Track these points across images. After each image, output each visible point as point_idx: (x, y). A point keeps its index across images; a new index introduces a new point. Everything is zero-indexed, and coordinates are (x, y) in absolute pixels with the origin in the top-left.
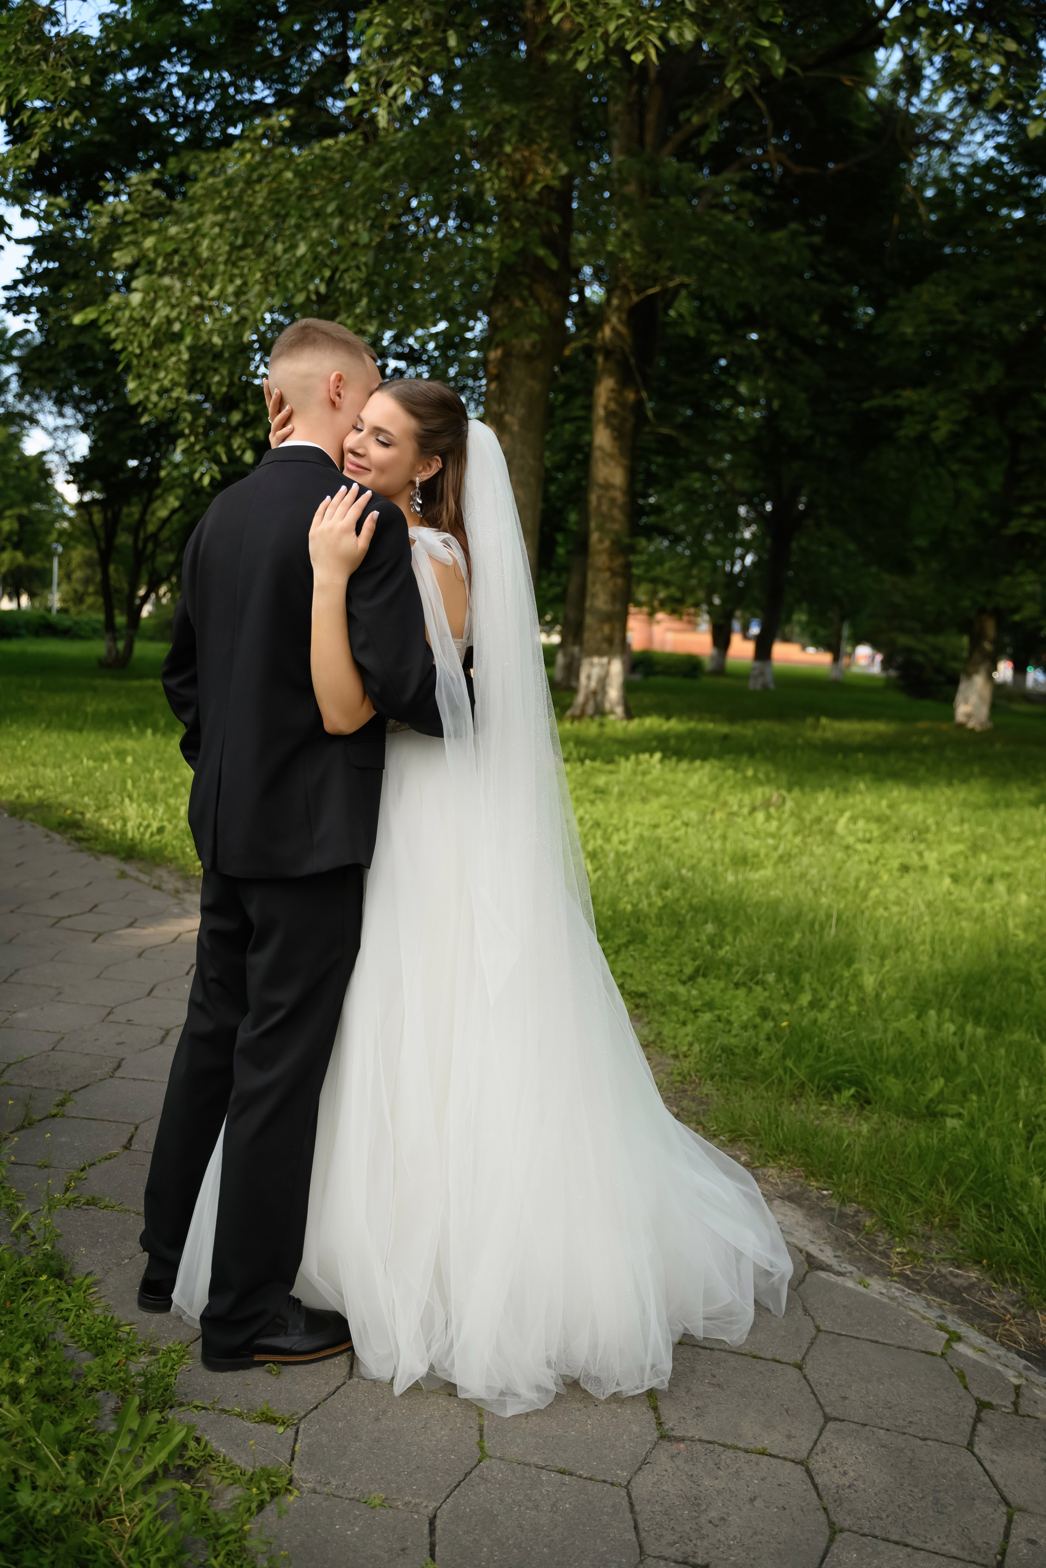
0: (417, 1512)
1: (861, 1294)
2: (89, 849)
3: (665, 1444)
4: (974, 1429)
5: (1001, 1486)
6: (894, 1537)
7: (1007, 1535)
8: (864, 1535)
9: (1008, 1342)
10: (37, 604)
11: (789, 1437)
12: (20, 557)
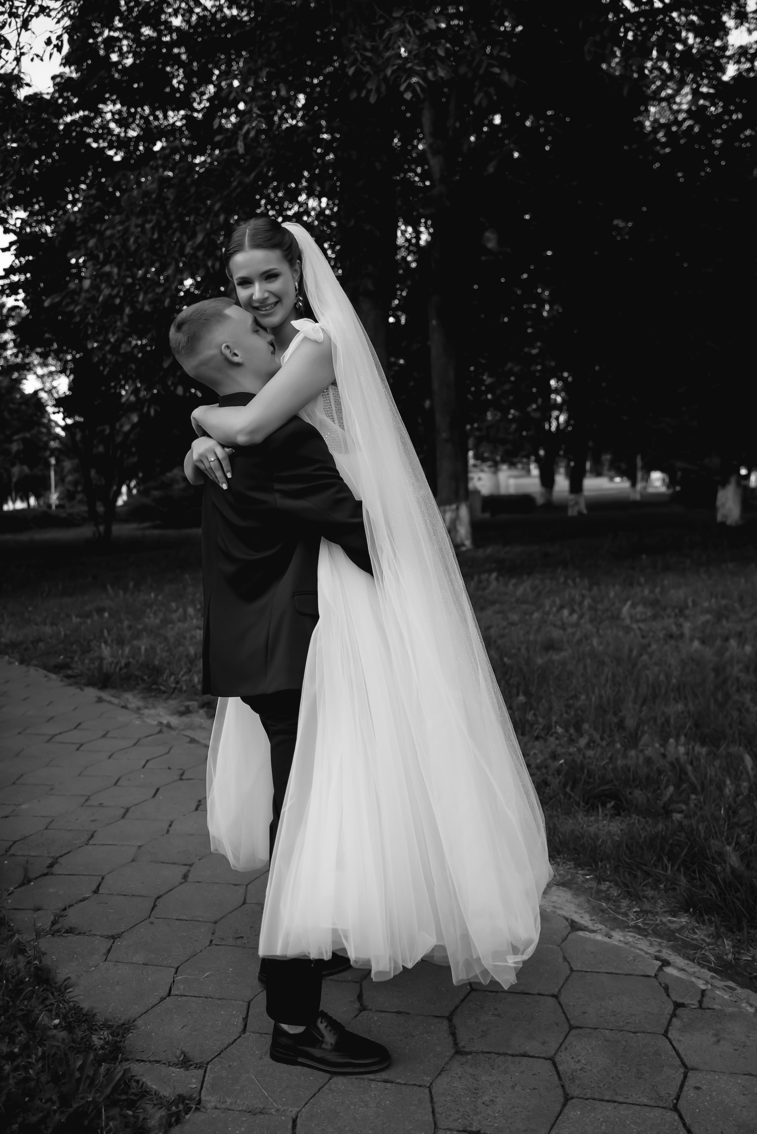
0: (284, 1116)
1: (605, 943)
2: (76, 683)
3: (459, 1057)
4: (670, 1021)
5: (683, 1056)
6: (607, 1098)
7: (682, 1087)
8: (587, 1099)
9: (703, 962)
10: (42, 503)
11: (543, 1043)
12: (26, 469)
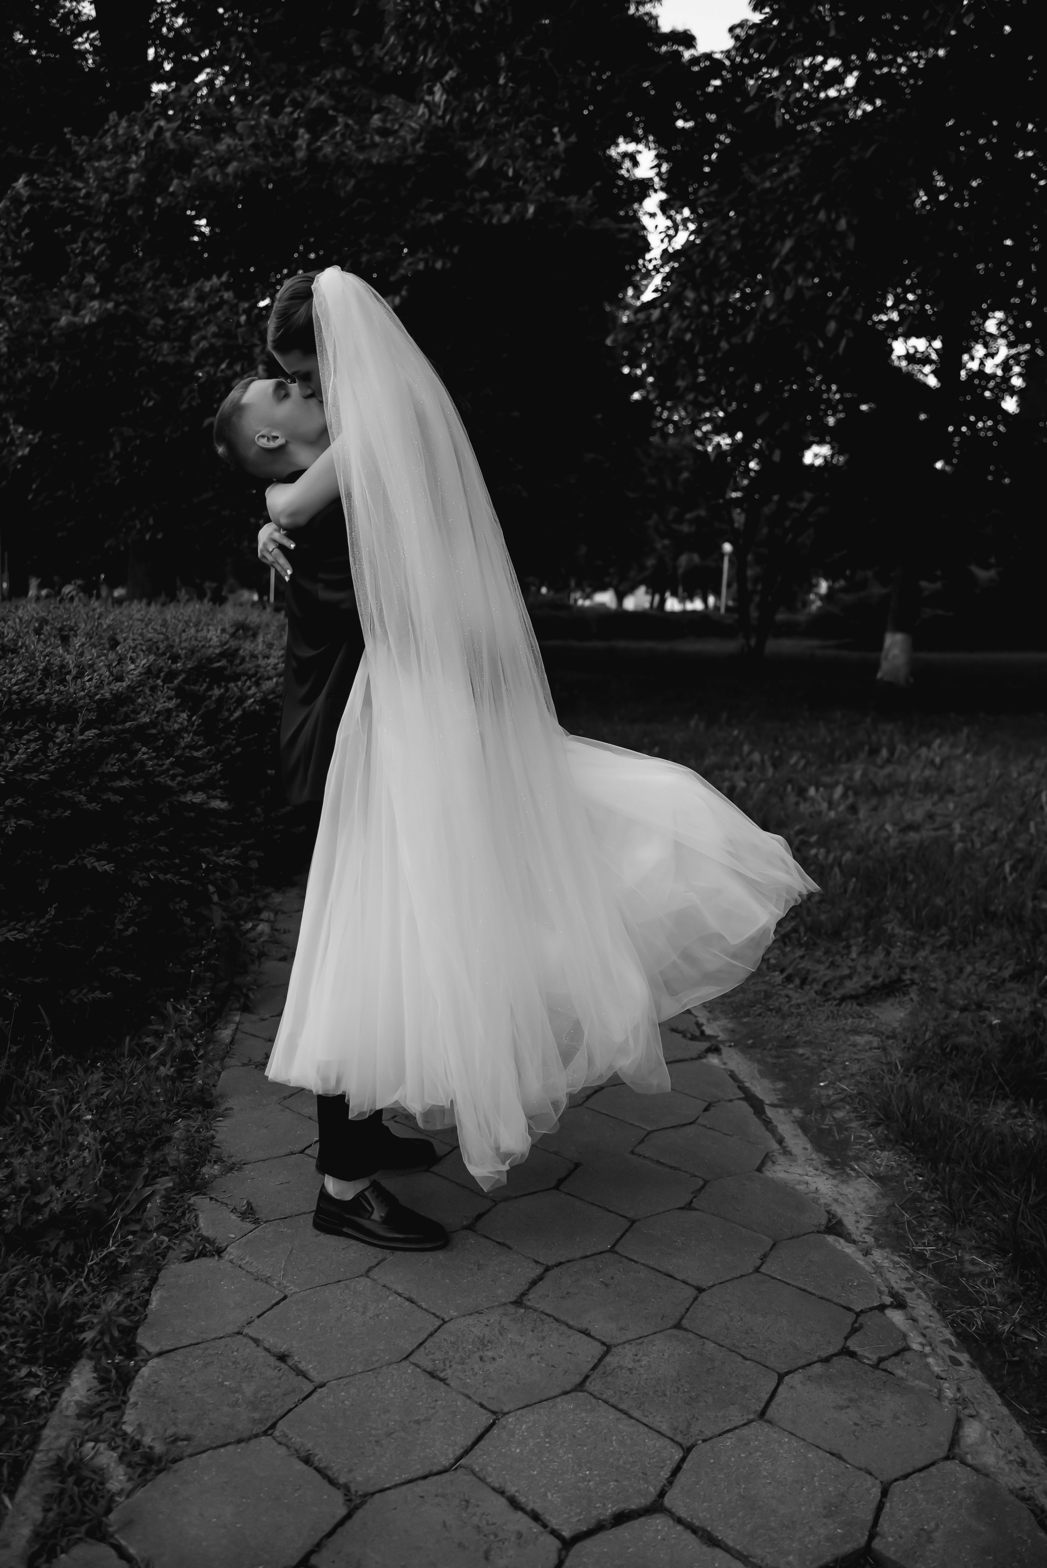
1: (850, 1258)
3: (510, 1307)
4: (810, 1364)
5: (772, 1403)
6: (621, 1406)
7: (728, 1431)
8: (597, 1398)
9: (958, 1321)
10: (706, 605)
11: (623, 1328)
12: (696, 558)
